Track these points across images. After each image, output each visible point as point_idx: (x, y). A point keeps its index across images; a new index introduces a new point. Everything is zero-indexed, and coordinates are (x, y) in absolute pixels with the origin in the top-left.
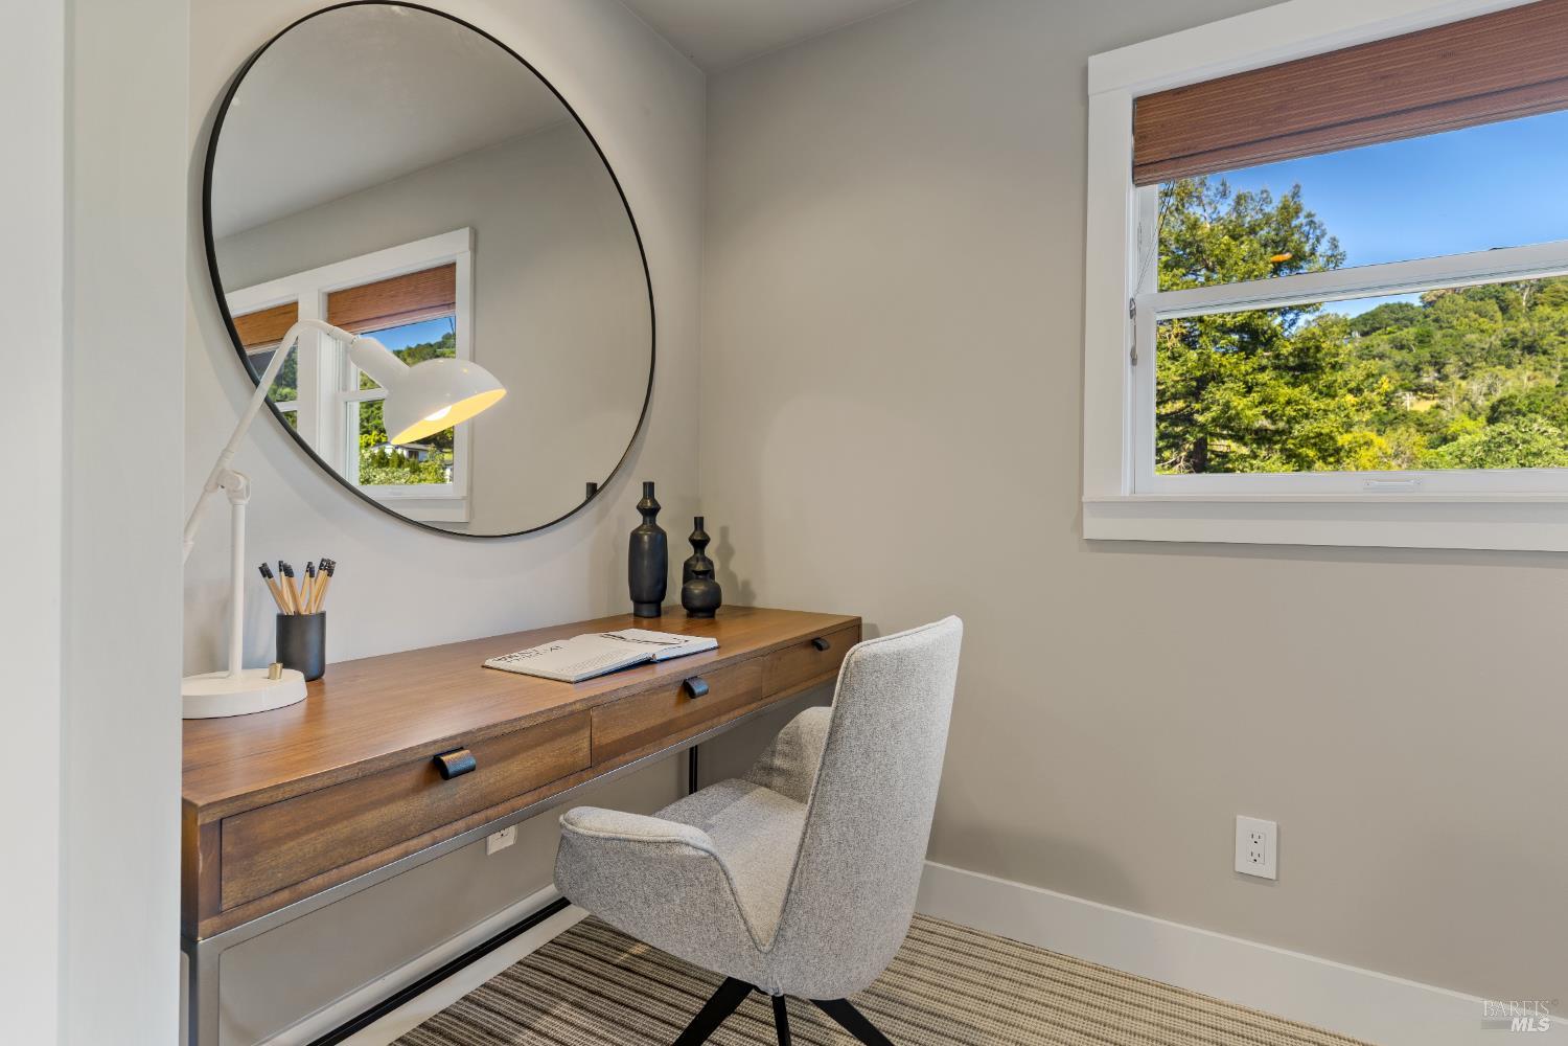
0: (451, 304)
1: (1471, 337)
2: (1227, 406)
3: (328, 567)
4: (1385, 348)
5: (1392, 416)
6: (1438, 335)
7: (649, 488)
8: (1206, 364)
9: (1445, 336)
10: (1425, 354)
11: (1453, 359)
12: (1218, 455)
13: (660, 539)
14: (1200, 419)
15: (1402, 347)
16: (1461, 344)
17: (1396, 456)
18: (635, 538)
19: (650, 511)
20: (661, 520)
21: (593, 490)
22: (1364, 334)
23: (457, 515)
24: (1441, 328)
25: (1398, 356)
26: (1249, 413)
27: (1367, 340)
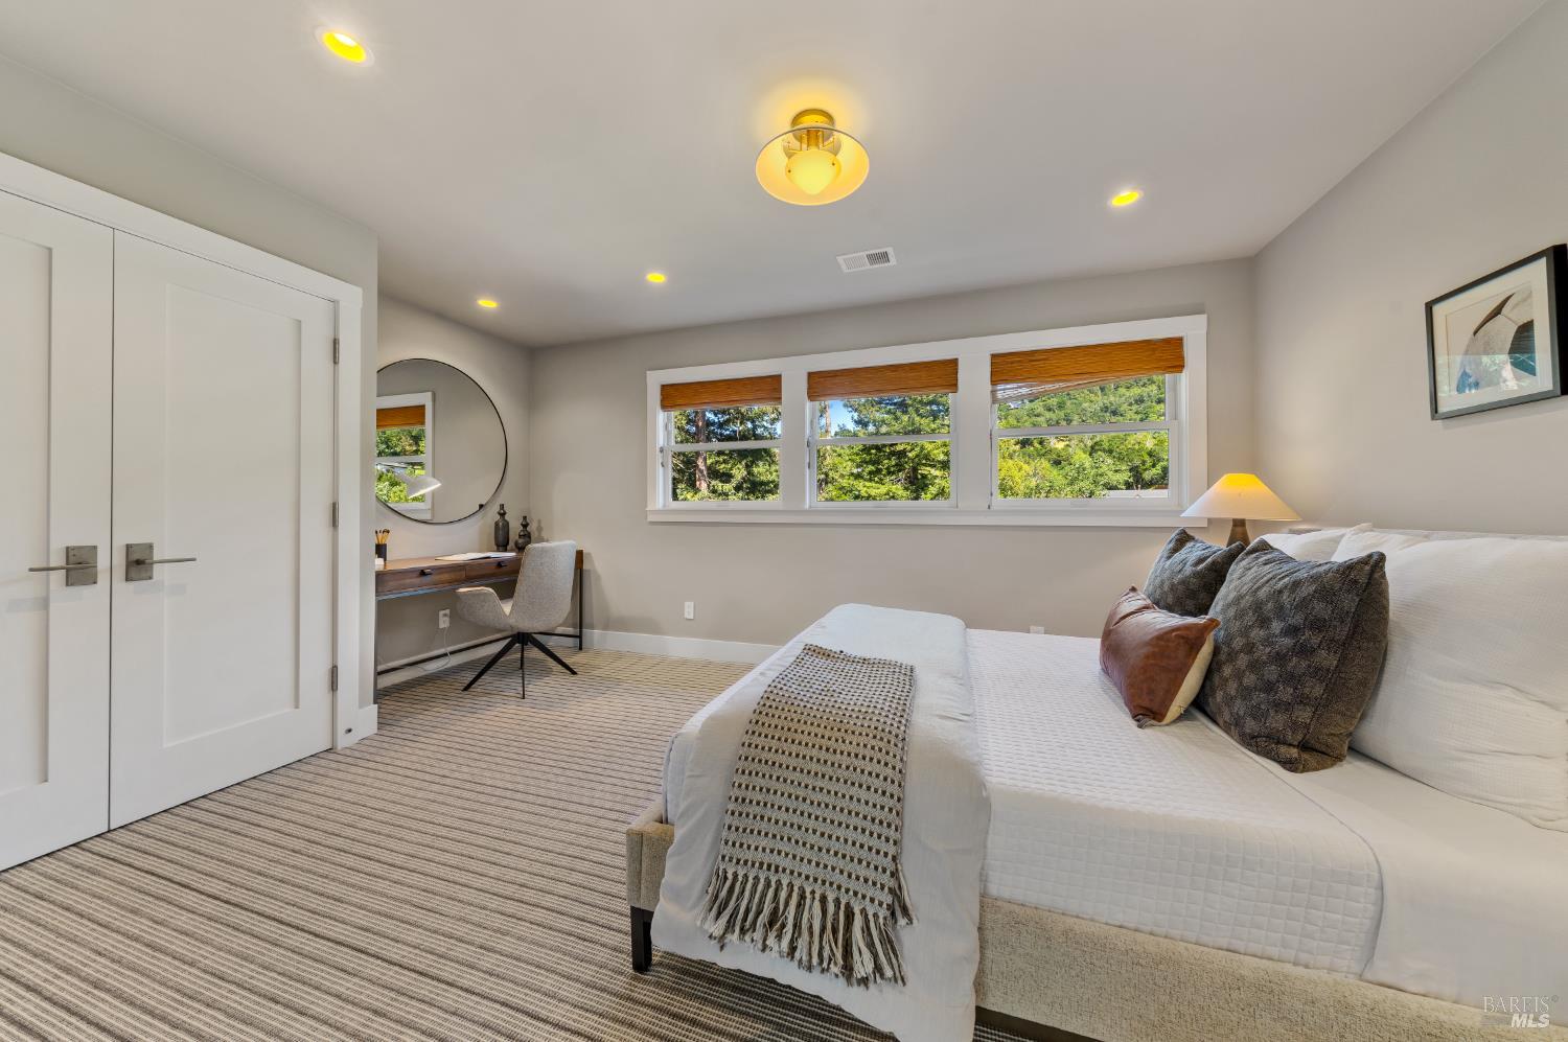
0: (423, 423)
1: (1085, 405)
2: (922, 448)
3: (388, 532)
4: (1040, 410)
5: (1044, 451)
6: (1069, 403)
7: (502, 506)
8: (913, 424)
9: (1072, 403)
10: (1062, 414)
11: (1076, 417)
12: (922, 474)
13: (506, 525)
14: (910, 455)
15: (1050, 410)
16: (1080, 409)
17: (1034, 475)
18: (497, 524)
19: (502, 515)
20: (506, 517)
21: (481, 506)
22: (1031, 401)
23: (427, 517)
24: (1070, 399)
25: (1049, 415)
26: (935, 452)
27: (1032, 405)
